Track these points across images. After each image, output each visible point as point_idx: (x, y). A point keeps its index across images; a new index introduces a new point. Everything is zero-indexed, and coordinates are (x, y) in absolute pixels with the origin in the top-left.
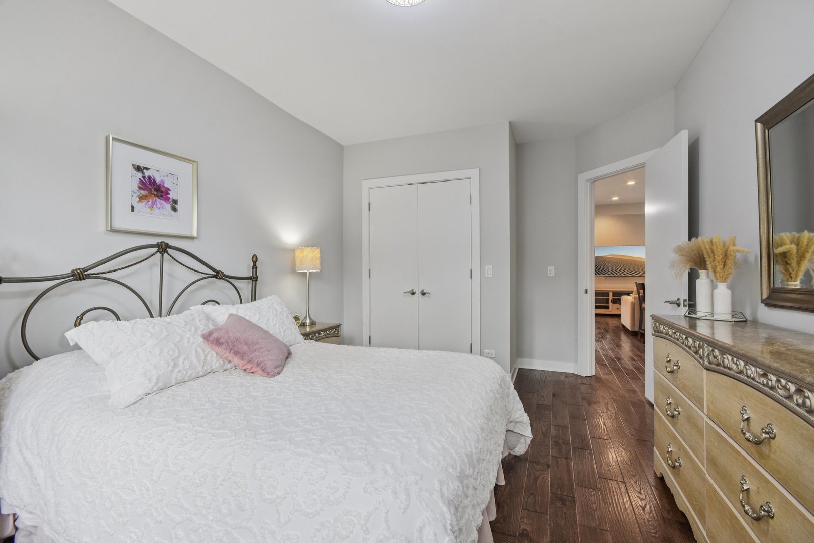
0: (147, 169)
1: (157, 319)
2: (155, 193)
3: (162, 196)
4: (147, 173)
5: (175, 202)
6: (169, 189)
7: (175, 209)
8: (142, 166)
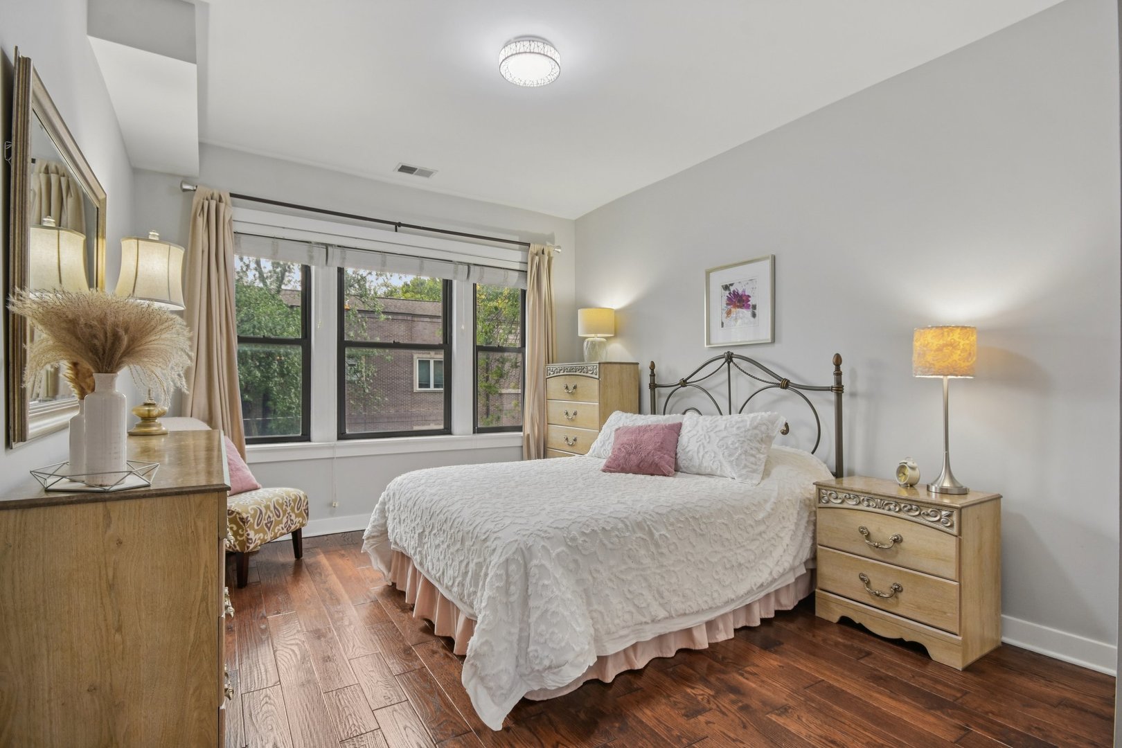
0: (732, 285)
1: (726, 417)
2: (738, 304)
3: (744, 305)
4: (732, 289)
5: (754, 307)
6: (749, 296)
7: (754, 315)
8: (728, 284)
